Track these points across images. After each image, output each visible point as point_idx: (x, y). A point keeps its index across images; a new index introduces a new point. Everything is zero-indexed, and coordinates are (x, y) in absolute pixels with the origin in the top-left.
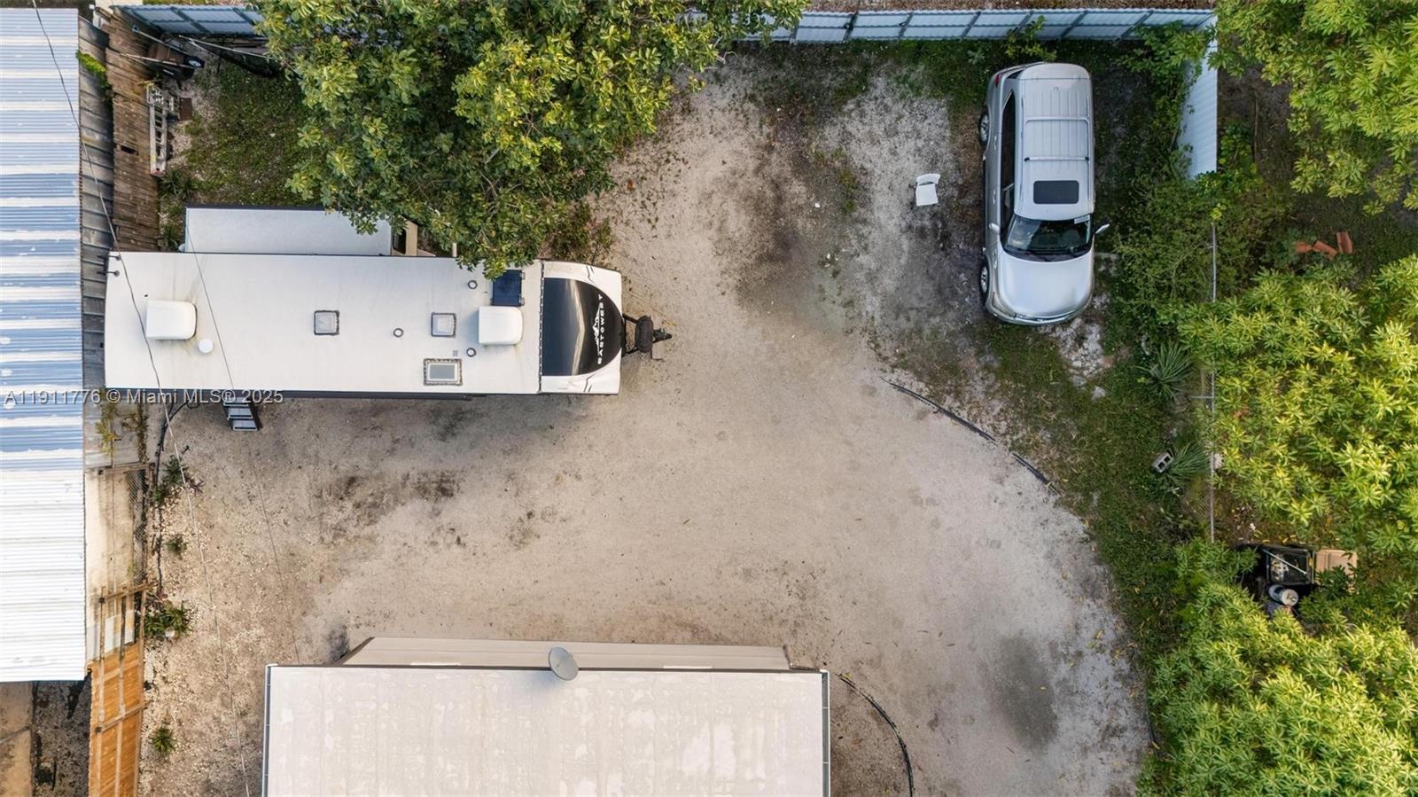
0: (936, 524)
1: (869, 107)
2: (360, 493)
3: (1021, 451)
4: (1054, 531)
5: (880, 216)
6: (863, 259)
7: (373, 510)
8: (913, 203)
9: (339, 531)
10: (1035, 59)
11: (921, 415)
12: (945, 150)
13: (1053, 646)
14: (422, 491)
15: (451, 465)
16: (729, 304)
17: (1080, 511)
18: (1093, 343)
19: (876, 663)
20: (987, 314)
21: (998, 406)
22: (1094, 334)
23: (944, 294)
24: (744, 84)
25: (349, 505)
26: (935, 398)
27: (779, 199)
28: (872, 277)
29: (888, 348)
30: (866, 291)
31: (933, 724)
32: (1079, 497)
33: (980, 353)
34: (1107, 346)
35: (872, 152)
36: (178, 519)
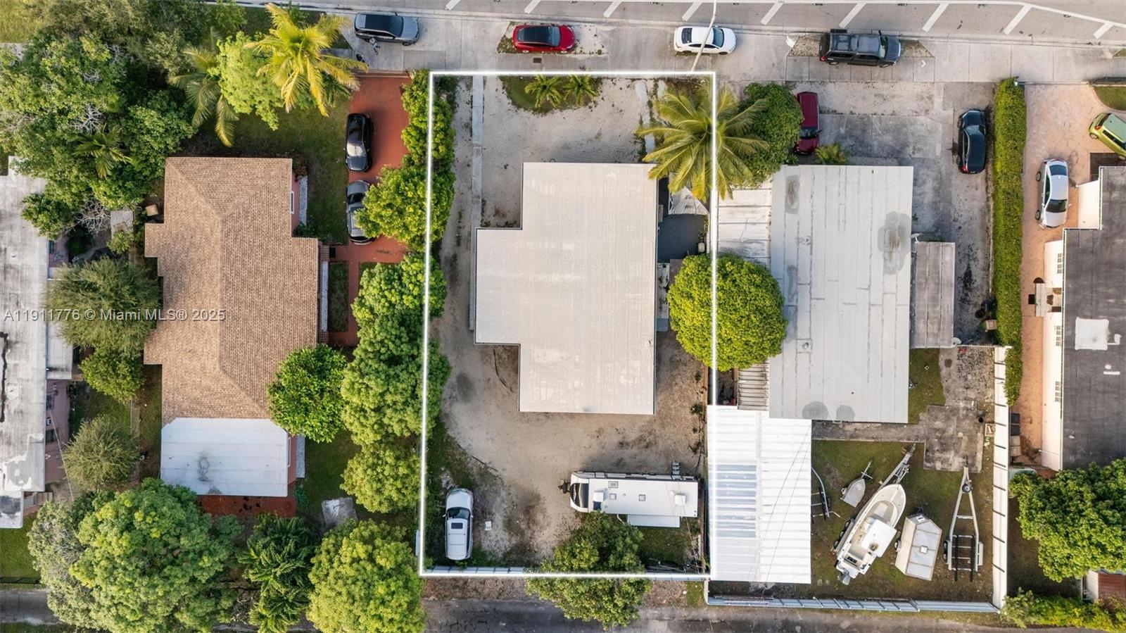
0: (487, 433)
1: (504, 549)
2: (644, 444)
3: (464, 453)
4: (456, 431)
5: (500, 518)
6: (505, 506)
7: (641, 439)
8: (492, 521)
9: (650, 433)
10: (460, 561)
11: (490, 463)
12: (483, 536)
13: (457, 400)
14: (628, 444)
15: (619, 451)
16: (542, 495)
17: (449, 437)
18: (444, 482)
19: (504, 396)
20: (472, 491)
21: (470, 465)
22: (444, 485)
23: (483, 496)
24: (537, 556)
25: (648, 440)
26: (487, 467)
27: (528, 523)
28: (503, 501)
29: (499, 481)
30: (505, 497)
31: (489, 380)
32: (449, 440)
33: (474, 480)
34: (440, 481)
35: (502, 536)
36: (695, 437)
